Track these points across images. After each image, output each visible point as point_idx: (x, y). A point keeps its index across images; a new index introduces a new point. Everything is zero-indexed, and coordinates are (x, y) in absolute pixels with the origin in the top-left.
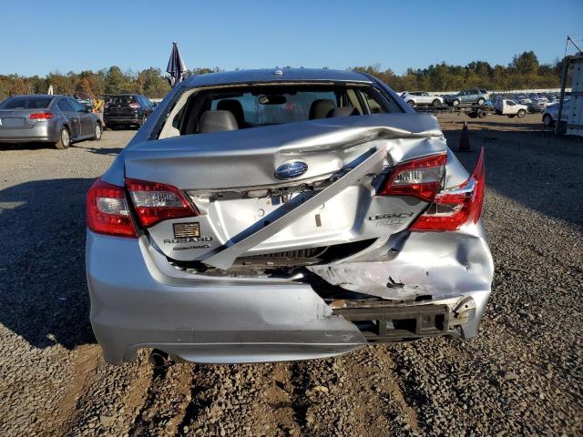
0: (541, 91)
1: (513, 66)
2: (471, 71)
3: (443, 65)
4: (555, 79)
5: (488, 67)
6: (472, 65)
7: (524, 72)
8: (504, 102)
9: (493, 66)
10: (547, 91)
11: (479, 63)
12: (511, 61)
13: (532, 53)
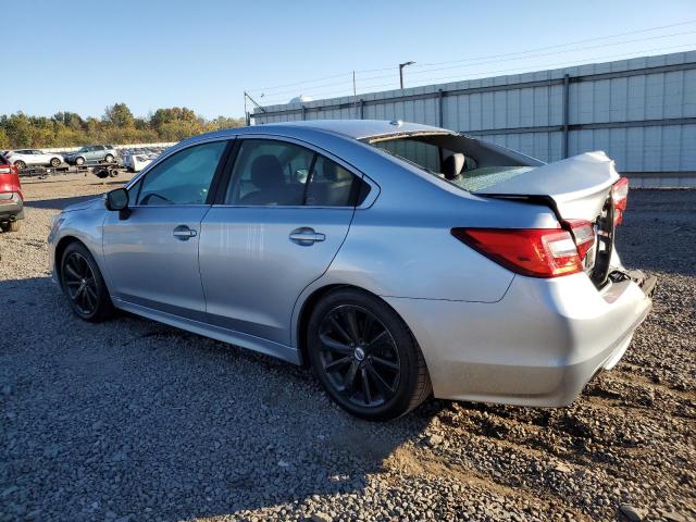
0: (144, 146)
1: (108, 119)
2: (61, 124)
3: (21, 116)
4: (152, 133)
5: (80, 119)
6: (59, 117)
7: (121, 125)
8: (134, 157)
9: (84, 118)
10: (149, 145)
11: (67, 115)
12: (104, 113)
13: (123, 105)
